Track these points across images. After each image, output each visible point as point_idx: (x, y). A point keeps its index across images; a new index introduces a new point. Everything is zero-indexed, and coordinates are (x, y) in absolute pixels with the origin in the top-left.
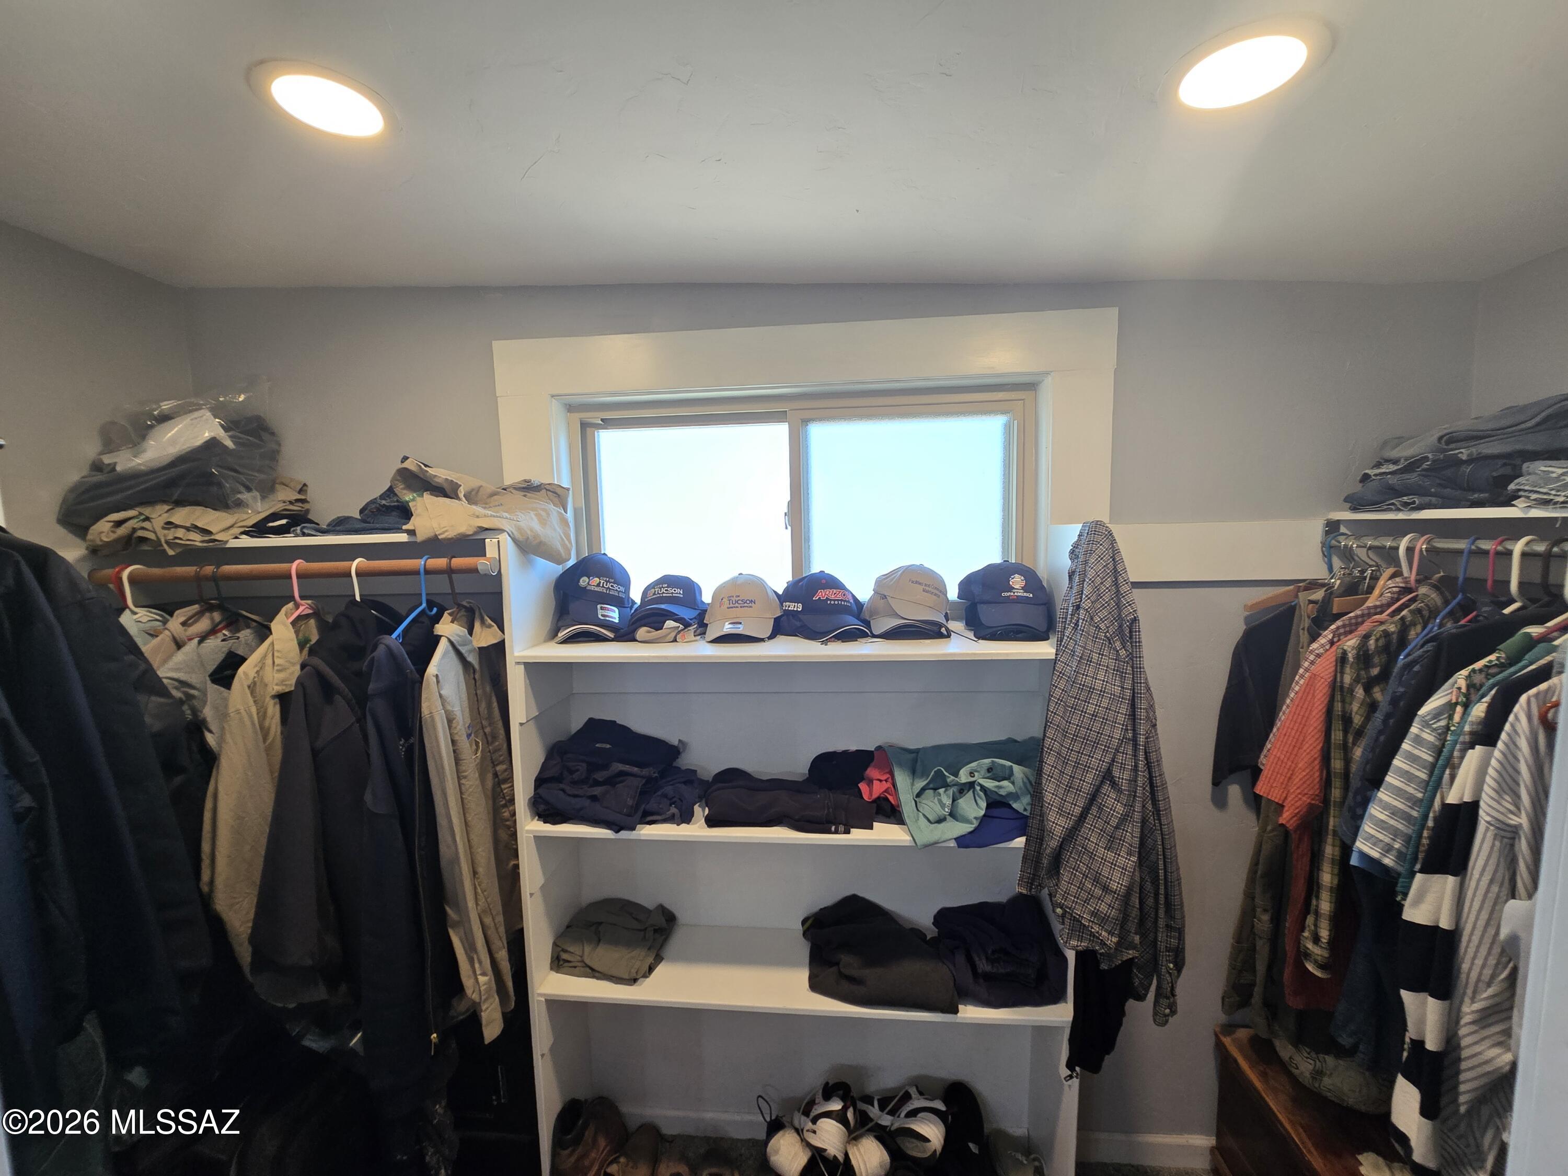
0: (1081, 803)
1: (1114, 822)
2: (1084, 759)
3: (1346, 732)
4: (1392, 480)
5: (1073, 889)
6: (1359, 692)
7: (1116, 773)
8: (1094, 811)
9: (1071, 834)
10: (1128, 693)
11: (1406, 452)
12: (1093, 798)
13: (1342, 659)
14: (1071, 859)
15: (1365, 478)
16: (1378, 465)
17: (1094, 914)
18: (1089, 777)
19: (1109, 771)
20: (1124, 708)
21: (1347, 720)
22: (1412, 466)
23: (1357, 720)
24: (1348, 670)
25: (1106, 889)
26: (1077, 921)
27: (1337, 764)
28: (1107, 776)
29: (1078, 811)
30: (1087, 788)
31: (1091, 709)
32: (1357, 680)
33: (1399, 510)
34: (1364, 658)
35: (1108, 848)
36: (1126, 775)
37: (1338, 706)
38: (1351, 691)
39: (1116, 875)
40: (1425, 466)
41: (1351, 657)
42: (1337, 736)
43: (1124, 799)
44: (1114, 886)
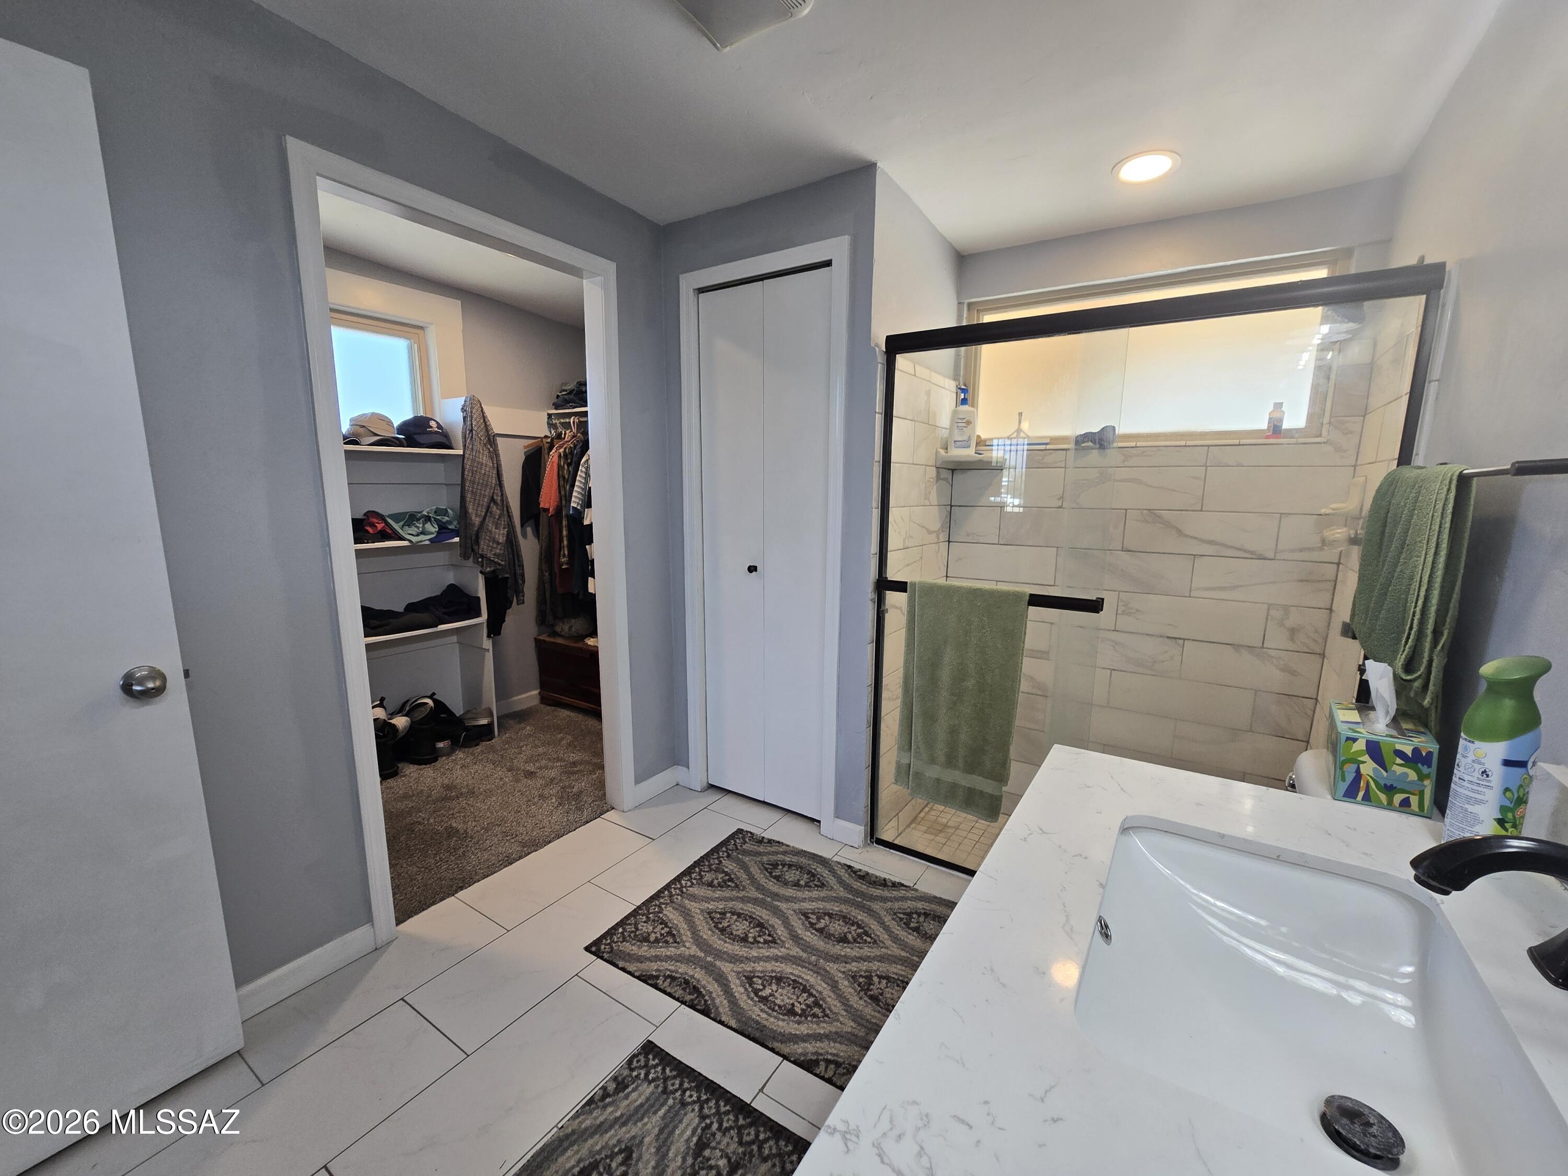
0: (484, 510)
1: (497, 517)
2: (483, 492)
3: (564, 482)
4: (566, 397)
5: (485, 547)
6: (566, 467)
7: (495, 498)
8: (489, 514)
9: (482, 523)
10: (495, 465)
11: (569, 387)
12: (488, 508)
13: (560, 456)
14: (482, 535)
15: (558, 396)
16: (561, 392)
17: (495, 554)
18: (486, 500)
19: (493, 497)
20: (495, 472)
21: (564, 478)
22: (571, 392)
23: (566, 476)
24: (562, 460)
25: (498, 543)
26: (489, 559)
27: (563, 493)
28: (492, 500)
29: (483, 514)
30: (485, 504)
31: (483, 472)
32: (564, 463)
33: (569, 408)
34: (565, 455)
35: (496, 528)
36: (499, 498)
37: (561, 472)
38: (564, 466)
39: (501, 538)
40: (575, 392)
41: (562, 454)
42: (562, 483)
43: (500, 508)
44: (501, 541)
